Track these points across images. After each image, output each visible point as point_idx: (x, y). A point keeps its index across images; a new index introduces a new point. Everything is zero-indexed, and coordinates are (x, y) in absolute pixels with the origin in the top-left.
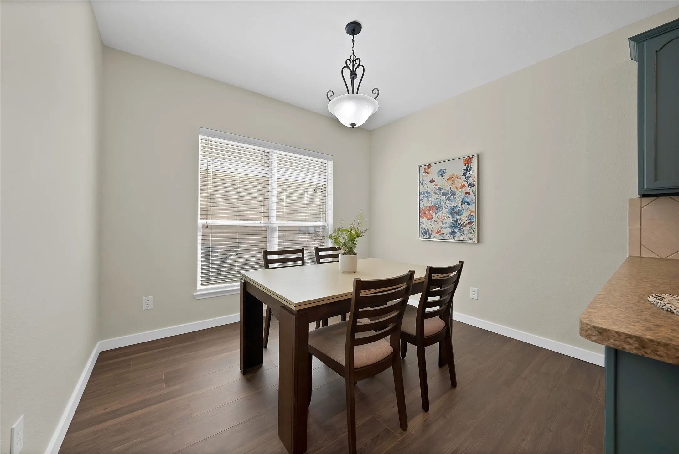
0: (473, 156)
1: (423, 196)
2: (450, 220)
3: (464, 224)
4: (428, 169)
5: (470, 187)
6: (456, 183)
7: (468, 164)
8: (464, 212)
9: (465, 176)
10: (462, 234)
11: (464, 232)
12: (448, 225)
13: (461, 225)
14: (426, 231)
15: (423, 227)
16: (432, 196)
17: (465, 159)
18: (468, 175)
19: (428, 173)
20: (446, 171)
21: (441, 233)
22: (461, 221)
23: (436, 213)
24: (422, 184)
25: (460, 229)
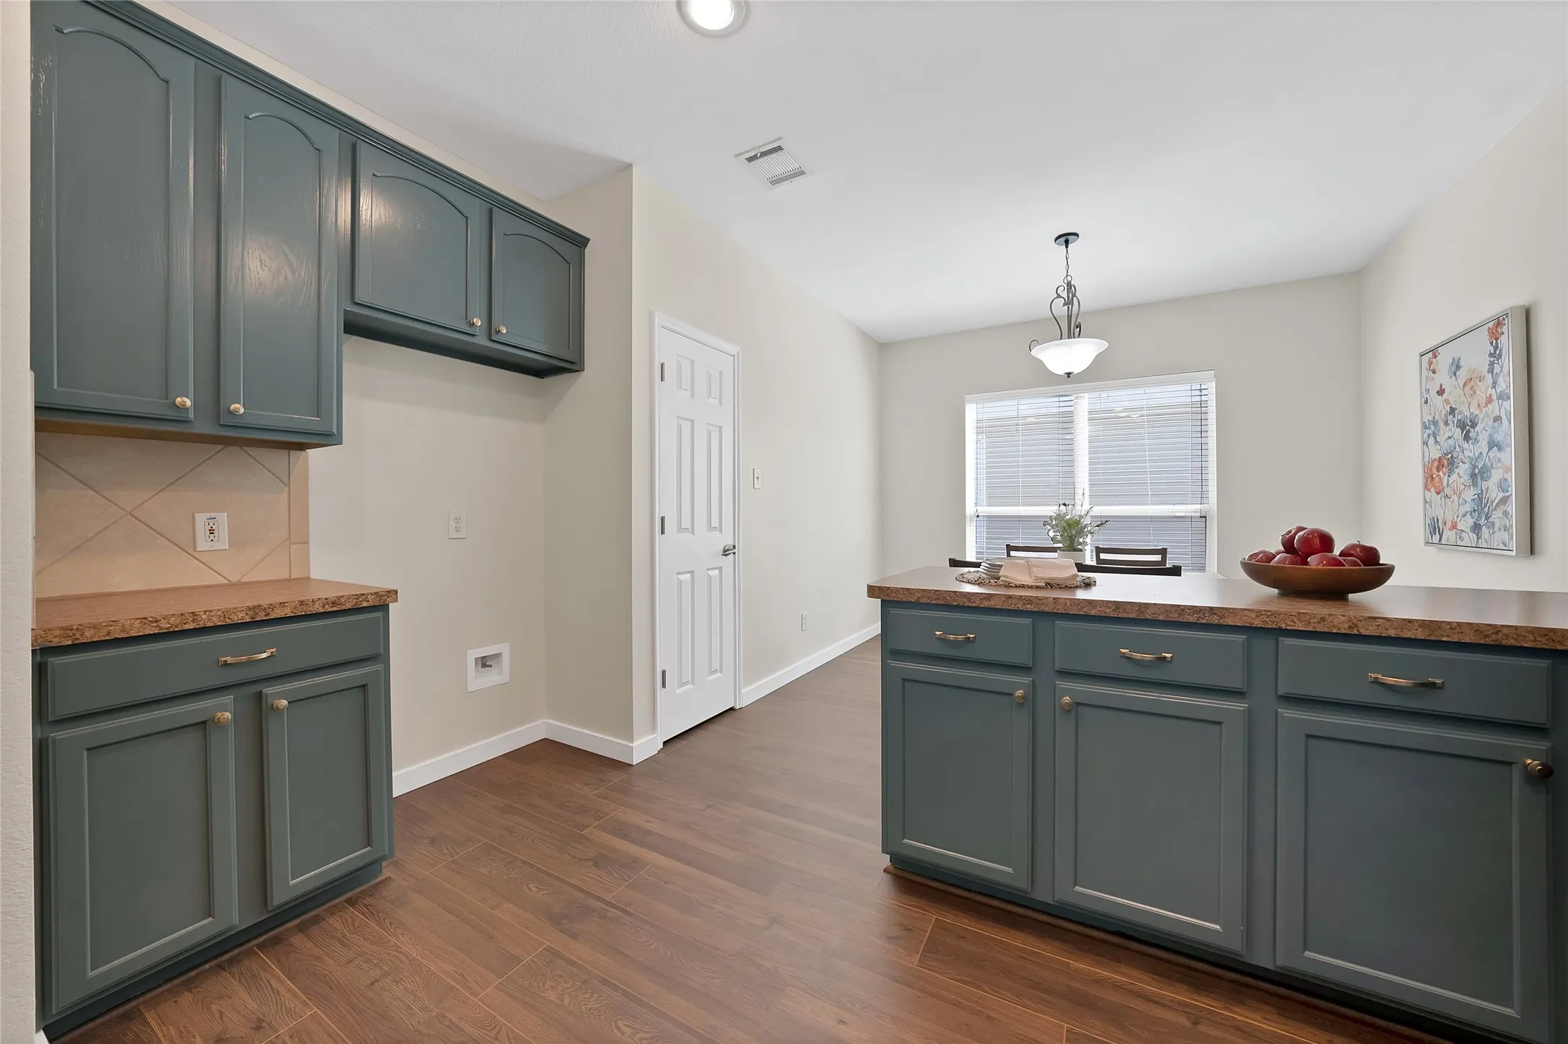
0: (1505, 316)
1: (1428, 431)
2: (1470, 494)
3: (1494, 504)
4: (1434, 360)
5: (1500, 401)
6: (1478, 392)
7: (1497, 339)
8: (1493, 471)
9: (1492, 372)
10: (1491, 531)
11: (1493, 524)
12: (1468, 508)
13: (1489, 507)
14: (1434, 522)
15: (1431, 513)
16: (1442, 432)
17: (1491, 325)
18: (1497, 368)
19: (1434, 372)
20: (1462, 363)
21: (1457, 529)
22: (1488, 496)
23: (1449, 476)
24: (1426, 402)
25: (1487, 518)
